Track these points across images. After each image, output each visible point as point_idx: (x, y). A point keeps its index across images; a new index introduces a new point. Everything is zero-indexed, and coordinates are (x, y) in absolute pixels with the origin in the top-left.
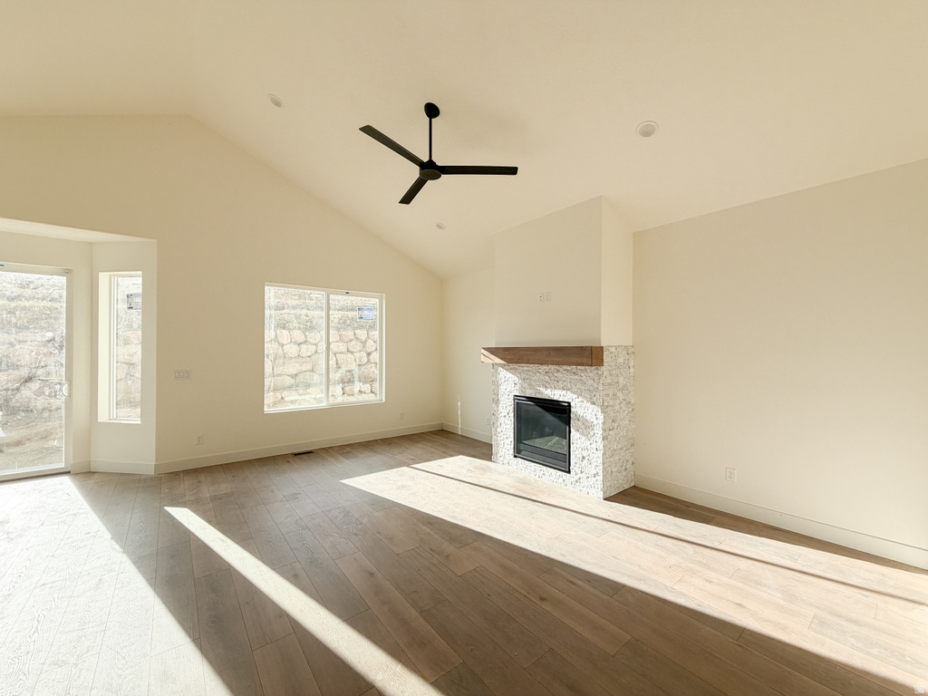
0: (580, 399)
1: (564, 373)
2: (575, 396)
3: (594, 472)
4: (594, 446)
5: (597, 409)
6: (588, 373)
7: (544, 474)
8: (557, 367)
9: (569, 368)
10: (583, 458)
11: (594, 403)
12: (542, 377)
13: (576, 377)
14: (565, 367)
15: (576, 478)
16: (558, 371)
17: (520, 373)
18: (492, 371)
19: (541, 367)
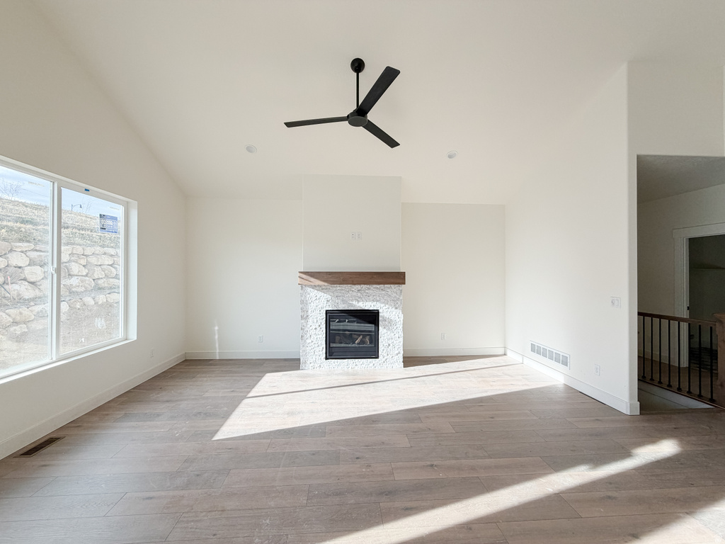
0: (387, 306)
1: (374, 289)
2: (382, 305)
3: (397, 352)
4: (397, 335)
5: (399, 312)
6: (392, 289)
7: (356, 365)
8: (368, 286)
9: (378, 286)
10: (389, 345)
11: (396, 308)
12: (355, 294)
13: (384, 292)
14: (375, 286)
15: (384, 360)
16: (369, 289)
17: (333, 292)
18: (301, 291)
19: (353, 286)
